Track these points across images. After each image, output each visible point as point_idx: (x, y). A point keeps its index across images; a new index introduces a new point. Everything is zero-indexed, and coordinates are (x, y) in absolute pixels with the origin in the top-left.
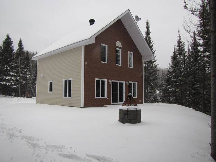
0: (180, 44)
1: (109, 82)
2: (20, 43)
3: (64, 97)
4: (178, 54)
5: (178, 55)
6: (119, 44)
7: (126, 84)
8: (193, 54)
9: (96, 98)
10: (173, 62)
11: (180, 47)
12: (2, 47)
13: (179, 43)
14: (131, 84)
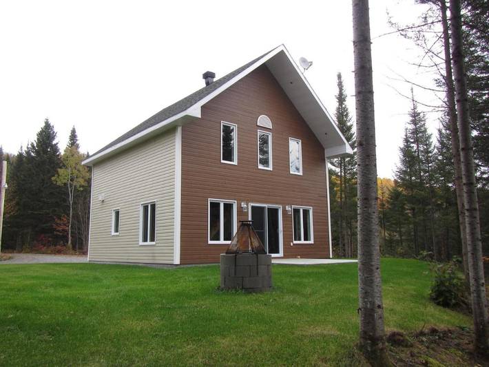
0: (416, 118)
1: (242, 206)
2: (73, 137)
3: (141, 243)
4: (412, 140)
5: (412, 143)
6: (264, 121)
7: (285, 212)
8: (449, 139)
9: (210, 242)
10: (404, 162)
11: (415, 124)
12: (35, 145)
13: (414, 117)
14: (296, 211)
